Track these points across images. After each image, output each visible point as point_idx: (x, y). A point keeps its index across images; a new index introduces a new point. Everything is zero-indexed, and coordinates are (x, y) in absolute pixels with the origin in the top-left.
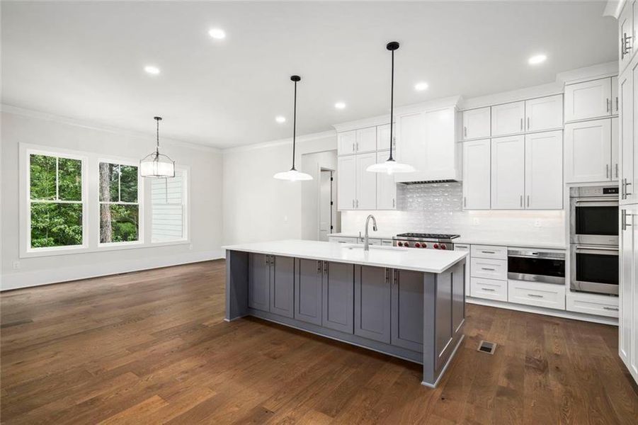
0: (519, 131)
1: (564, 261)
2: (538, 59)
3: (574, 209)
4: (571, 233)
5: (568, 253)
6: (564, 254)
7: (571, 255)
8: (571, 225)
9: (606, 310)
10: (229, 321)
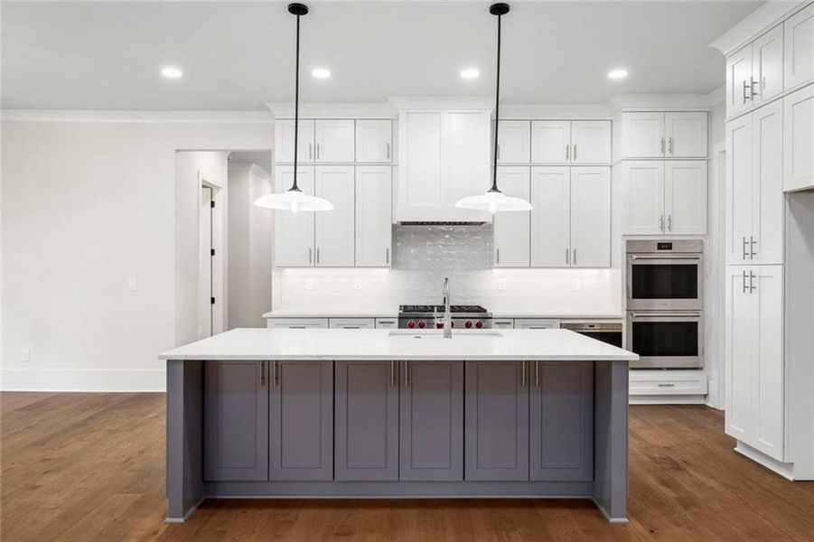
0: (563, 160)
1: (621, 333)
2: (618, 74)
3: (631, 267)
4: (628, 297)
5: (624, 323)
6: (621, 324)
7: (628, 325)
8: (628, 288)
9: (660, 388)
10: (181, 520)
